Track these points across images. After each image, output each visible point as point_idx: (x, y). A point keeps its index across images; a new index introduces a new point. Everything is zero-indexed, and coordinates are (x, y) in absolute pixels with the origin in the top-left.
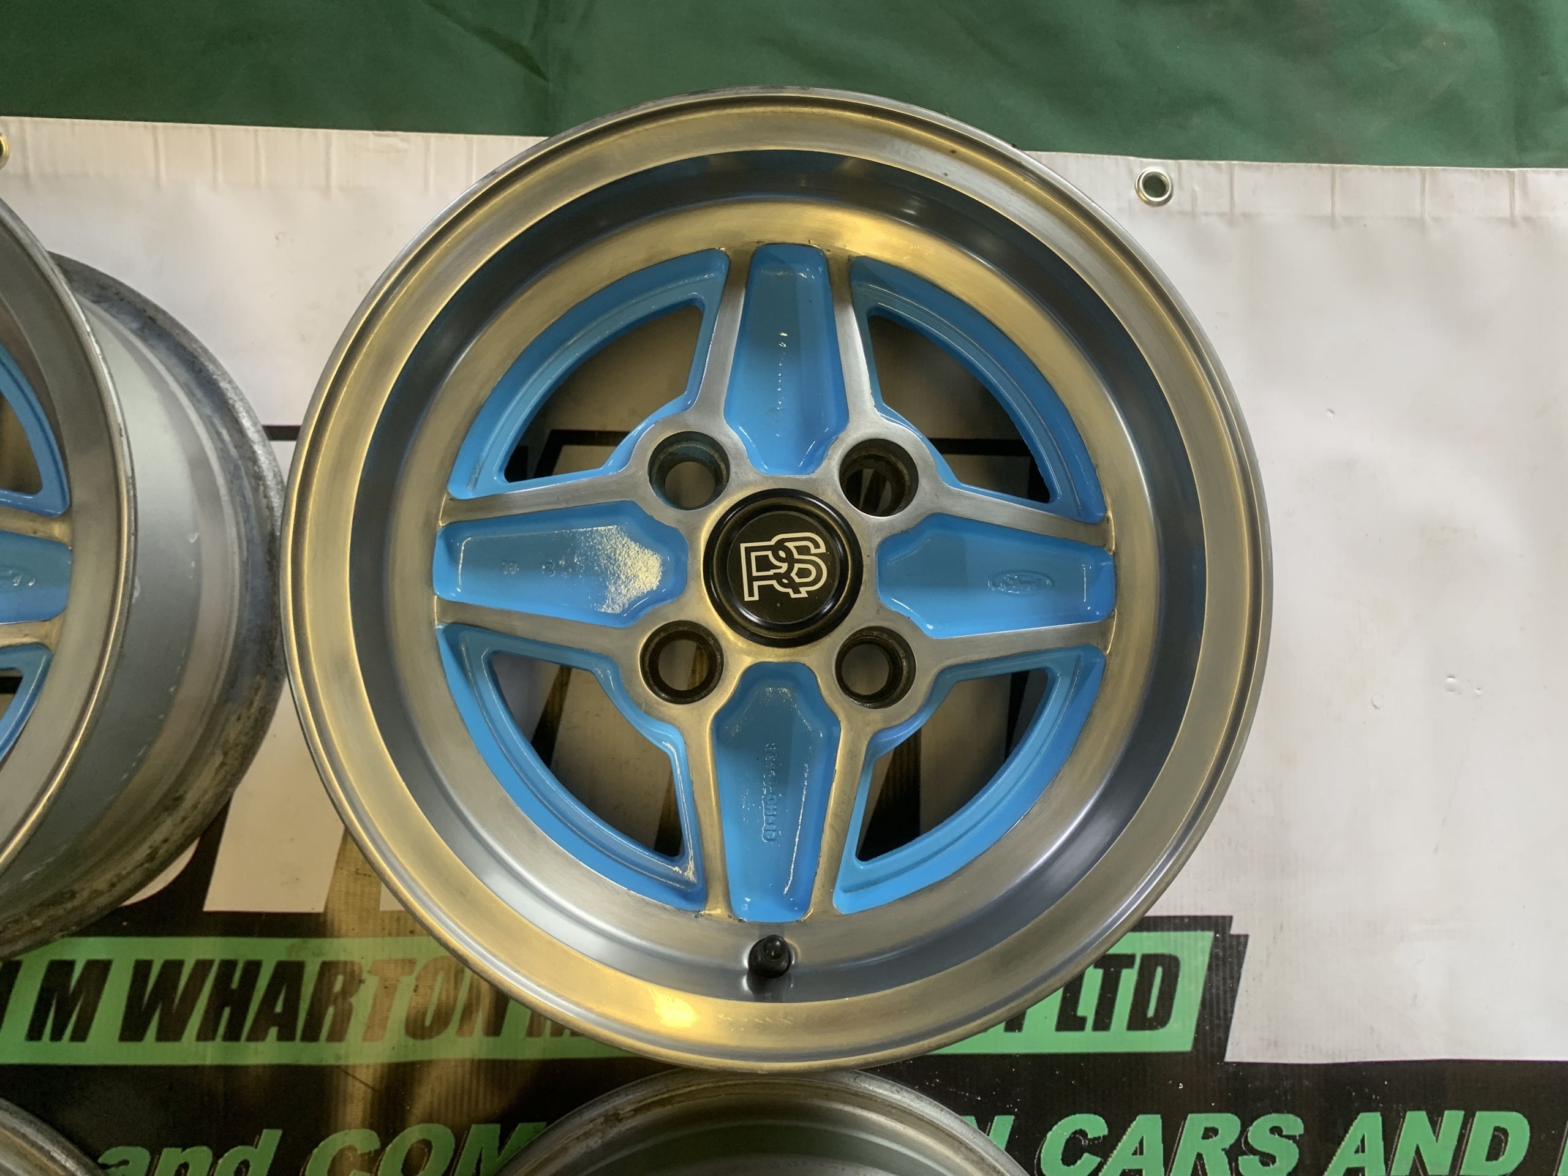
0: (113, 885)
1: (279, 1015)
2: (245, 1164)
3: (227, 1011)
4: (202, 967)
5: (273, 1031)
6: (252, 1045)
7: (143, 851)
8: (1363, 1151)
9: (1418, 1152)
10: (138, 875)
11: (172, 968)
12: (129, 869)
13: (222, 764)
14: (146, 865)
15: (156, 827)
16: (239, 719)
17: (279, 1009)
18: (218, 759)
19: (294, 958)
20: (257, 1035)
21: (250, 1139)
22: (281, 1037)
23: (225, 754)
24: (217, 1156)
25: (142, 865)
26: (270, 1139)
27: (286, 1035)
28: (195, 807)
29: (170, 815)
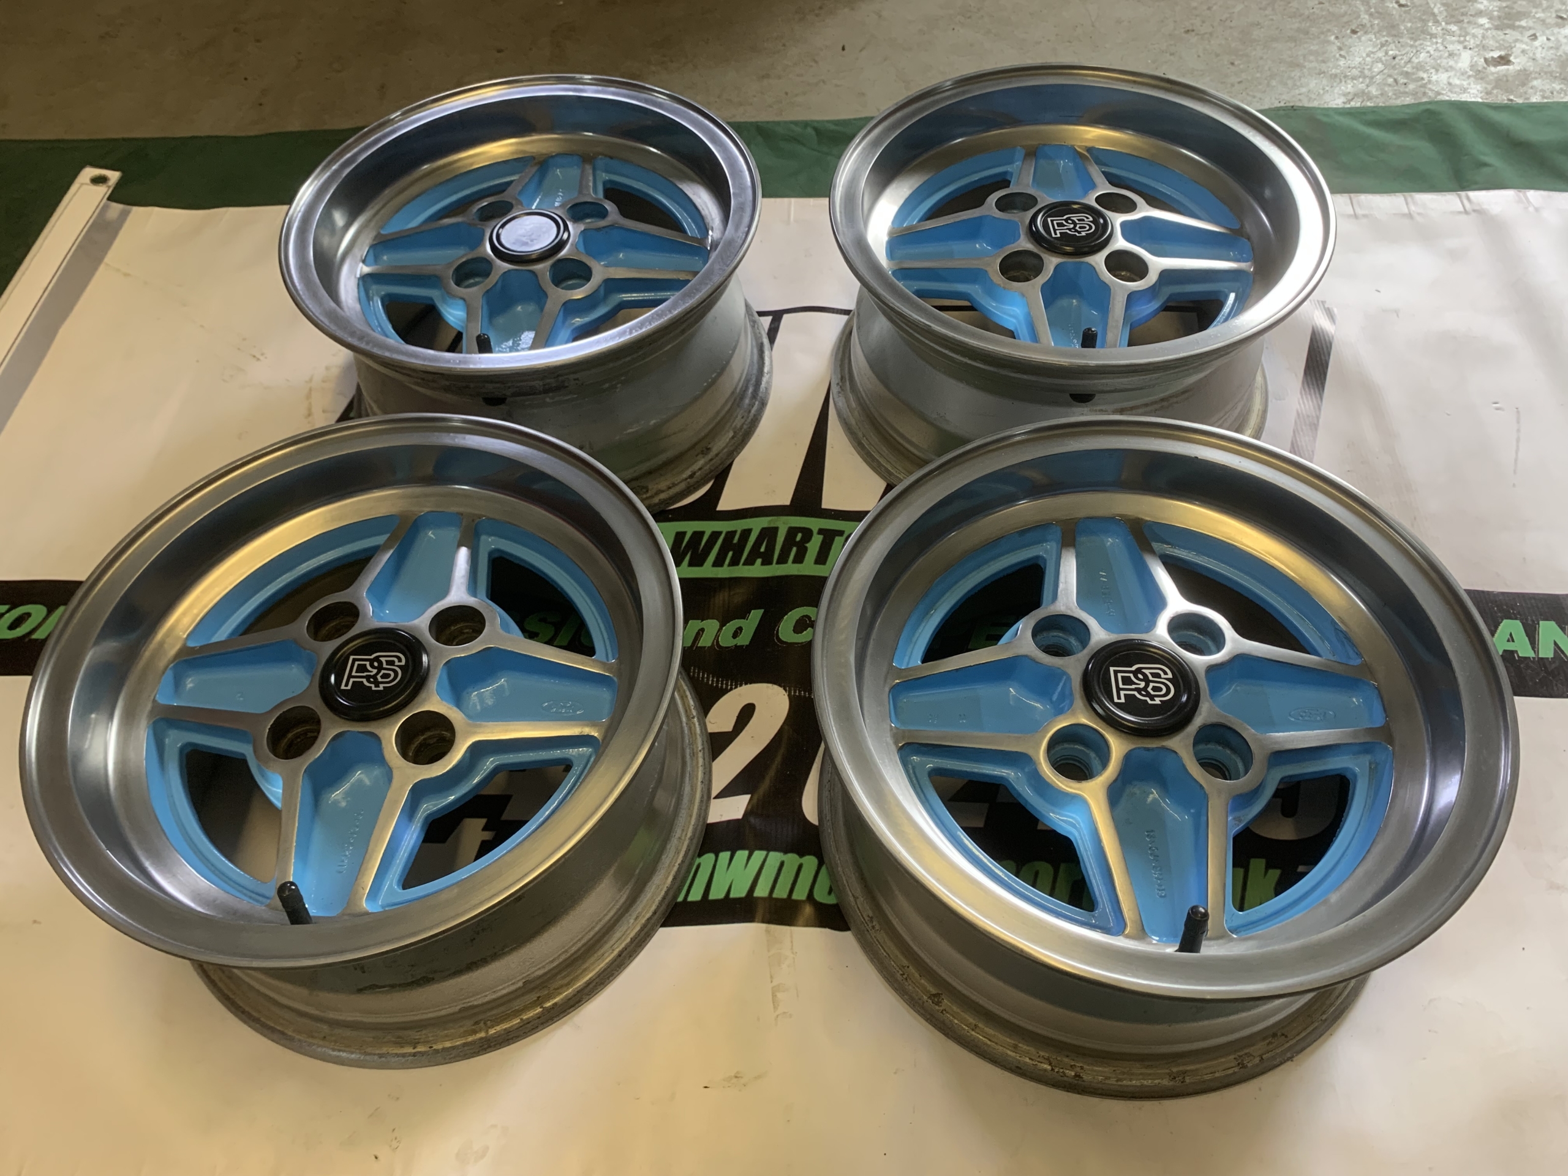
0: (670, 488)
1: (762, 553)
2: (740, 629)
3: (730, 554)
4: (715, 535)
5: (759, 561)
6: (747, 567)
7: (688, 473)
8: (1513, 641)
9: (1555, 644)
10: (683, 486)
11: (698, 535)
12: (679, 481)
13: (733, 437)
14: (689, 480)
15: (696, 462)
16: (743, 417)
17: (762, 550)
18: (731, 434)
19: (772, 525)
20: (750, 562)
21: (744, 615)
22: (763, 564)
23: (735, 432)
24: (722, 625)
25: (686, 479)
26: (756, 615)
27: (767, 561)
28: (717, 455)
29: (704, 457)
